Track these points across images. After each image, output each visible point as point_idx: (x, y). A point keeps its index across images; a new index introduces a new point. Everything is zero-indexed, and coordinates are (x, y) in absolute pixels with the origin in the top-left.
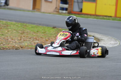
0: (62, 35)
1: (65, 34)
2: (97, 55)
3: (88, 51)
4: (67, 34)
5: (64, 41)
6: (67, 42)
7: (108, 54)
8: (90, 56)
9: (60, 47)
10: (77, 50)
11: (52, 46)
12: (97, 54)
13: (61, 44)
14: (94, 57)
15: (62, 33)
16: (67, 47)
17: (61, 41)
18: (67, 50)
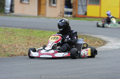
0: (53, 38)
1: (56, 37)
2: (87, 56)
3: (79, 52)
4: (58, 38)
5: (56, 44)
6: (58, 44)
7: (97, 54)
8: (80, 57)
9: (52, 50)
10: (68, 52)
11: (45, 50)
12: (87, 54)
13: (53, 47)
14: (84, 57)
15: (53, 37)
16: (59, 49)
17: (52, 44)
18: (59, 52)
